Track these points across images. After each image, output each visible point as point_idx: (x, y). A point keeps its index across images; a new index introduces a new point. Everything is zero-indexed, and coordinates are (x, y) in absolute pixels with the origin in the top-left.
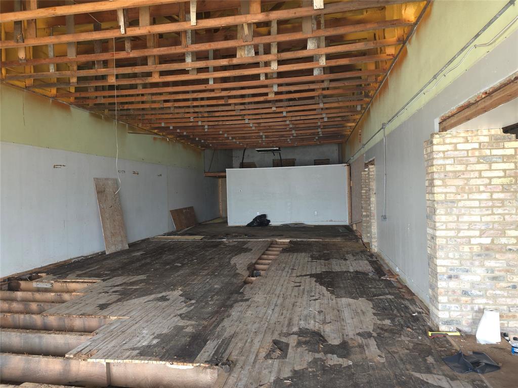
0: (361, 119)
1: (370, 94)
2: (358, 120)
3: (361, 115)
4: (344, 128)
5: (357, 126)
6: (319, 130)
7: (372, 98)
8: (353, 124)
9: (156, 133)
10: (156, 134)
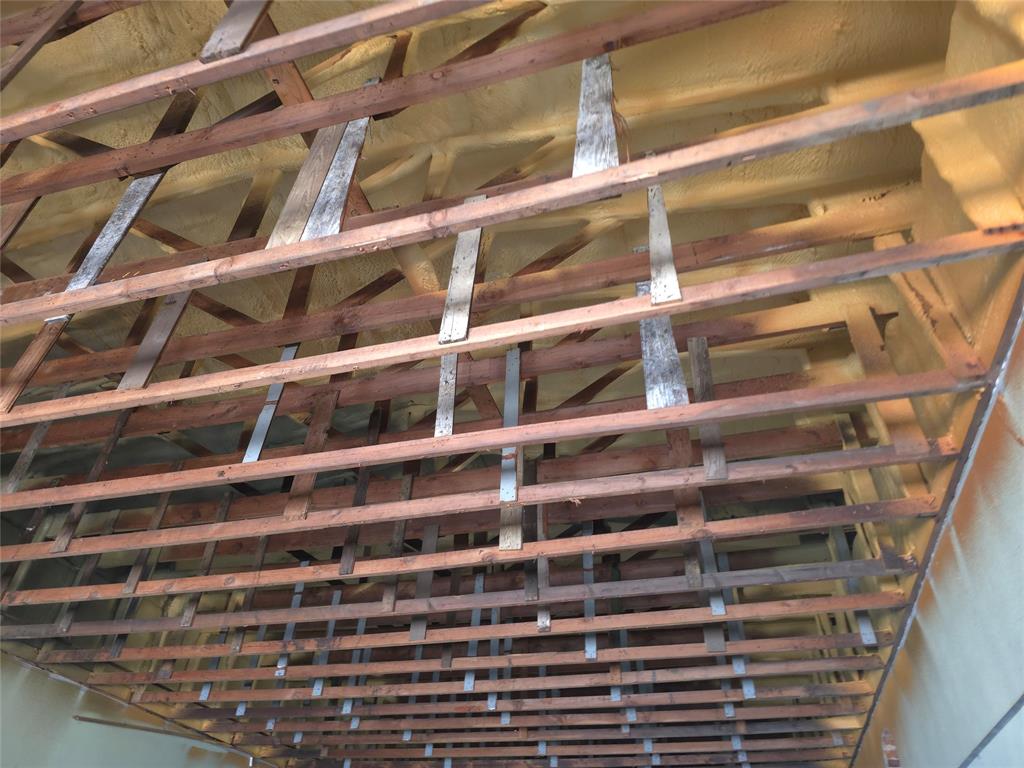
0: (882, 696)
1: (908, 556)
2: (869, 700)
3: (880, 673)
4: (822, 742)
5: (869, 730)
6: (737, 744)
7: (920, 569)
8: (853, 723)
9: (202, 733)
10: (203, 735)
